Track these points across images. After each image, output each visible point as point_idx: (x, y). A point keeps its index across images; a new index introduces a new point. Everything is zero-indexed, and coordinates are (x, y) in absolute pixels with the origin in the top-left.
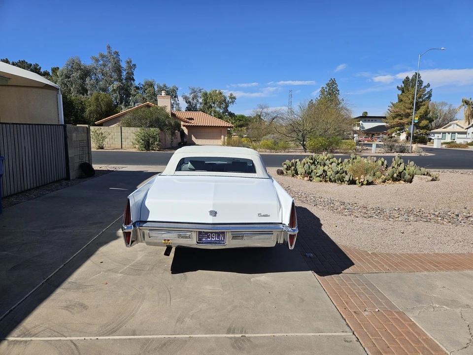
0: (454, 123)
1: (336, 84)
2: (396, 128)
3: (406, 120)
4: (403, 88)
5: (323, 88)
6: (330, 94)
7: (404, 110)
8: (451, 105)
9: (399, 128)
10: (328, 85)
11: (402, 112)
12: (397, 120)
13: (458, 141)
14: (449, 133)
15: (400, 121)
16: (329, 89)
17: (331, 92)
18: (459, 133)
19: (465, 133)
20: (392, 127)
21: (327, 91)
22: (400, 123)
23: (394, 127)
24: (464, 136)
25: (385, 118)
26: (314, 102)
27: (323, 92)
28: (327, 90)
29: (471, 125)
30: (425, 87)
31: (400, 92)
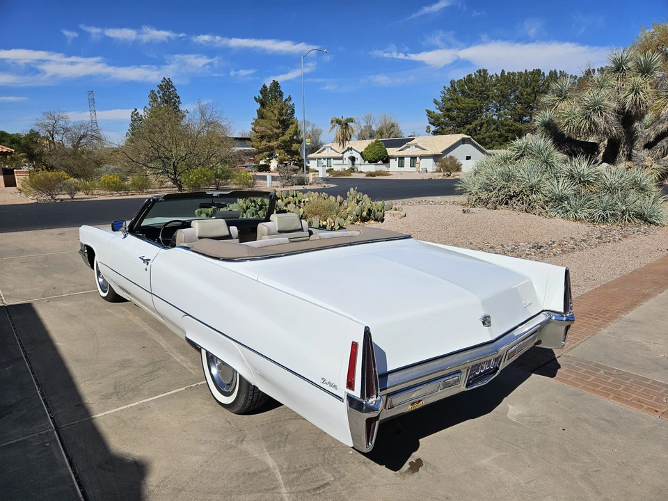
0: (328, 147)
1: (173, 87)
2: (265, 153)
3: (275, 143)
4: (262, 100)
5: (153, 91)
6: (167, 102)
7: (272, 131)
8: (314, 125)
9: (267, 153)
10: (160, 87)
11: (270, 132)
12: (264, 142)
13: (336, 168)
14: (324, 159)
15: (268, 144)
16: (164, 95)
17: (167, 99)
18: (335, 158)
19: (341, 158)
20: (260, 152)
21: (160, 97)
22: (269, 147)
23: (262, 152)
24: (341, 162)
25: (249, 139)
26: (141, 112)
27: (153, 97)
28: (161, 95)
29: (346, 148)
30: (286, 100)
31: (258, 106)
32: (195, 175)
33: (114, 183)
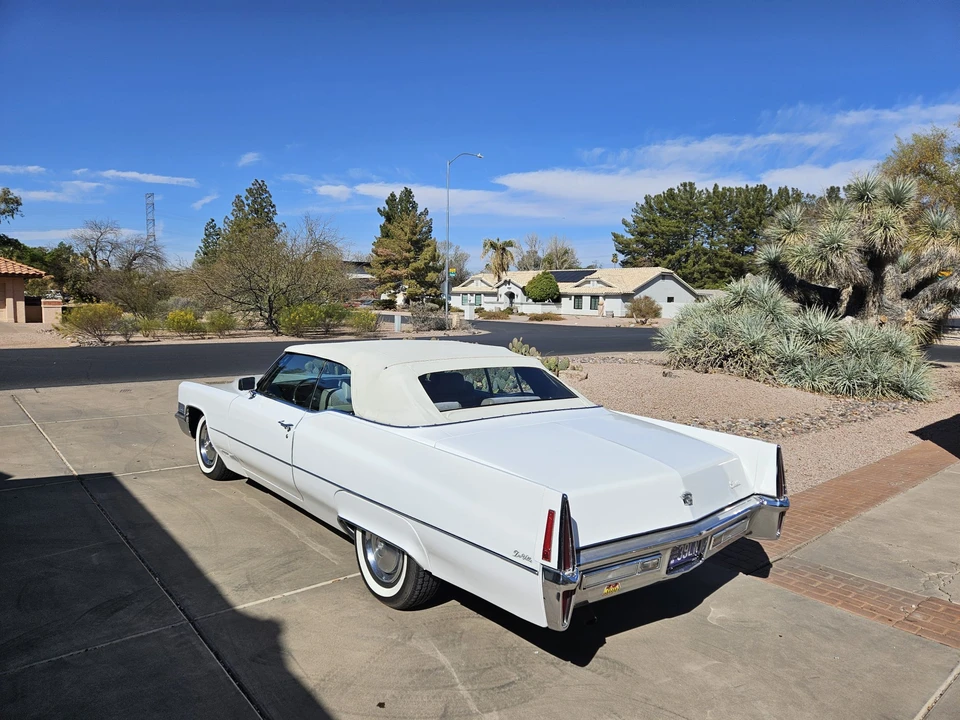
0: (478, 279)
1: (267, 192)
2: (389, 284)
3: (404, 271)
4: (387, 213)
5: (238, 197)
6: (257, 211)
7: (400, 254)
8: (458, 248)
9: (392, 284)
10: (250, 191)
11: (397, 256)
12: (389, 269)
13: (488, 308)
14: (471, 294)
15: (395, 272)
16: (254, 202)
17: (258, 208)
18: (486, 294)
19: (495, 294)
20: (382, 282)
21: (248, 205)
22: (395, 276)
23: (384, 283)
24: (494, 299)
25: (368, 265)
26: (220, 224)
27: (239, 204)
28: (250, 202)
29: (502, 282)
30: (421, 214)
31: (382, 220)
32: (298, 314)
33: (186, 321)
